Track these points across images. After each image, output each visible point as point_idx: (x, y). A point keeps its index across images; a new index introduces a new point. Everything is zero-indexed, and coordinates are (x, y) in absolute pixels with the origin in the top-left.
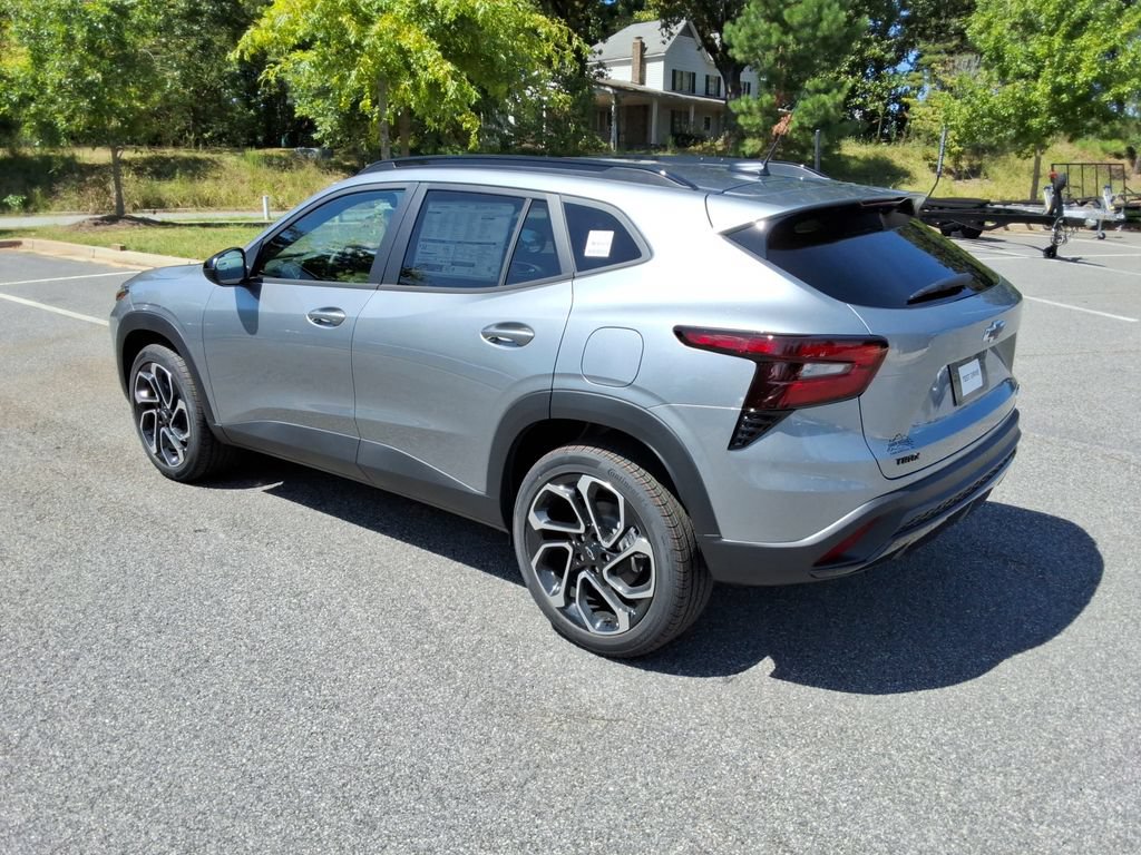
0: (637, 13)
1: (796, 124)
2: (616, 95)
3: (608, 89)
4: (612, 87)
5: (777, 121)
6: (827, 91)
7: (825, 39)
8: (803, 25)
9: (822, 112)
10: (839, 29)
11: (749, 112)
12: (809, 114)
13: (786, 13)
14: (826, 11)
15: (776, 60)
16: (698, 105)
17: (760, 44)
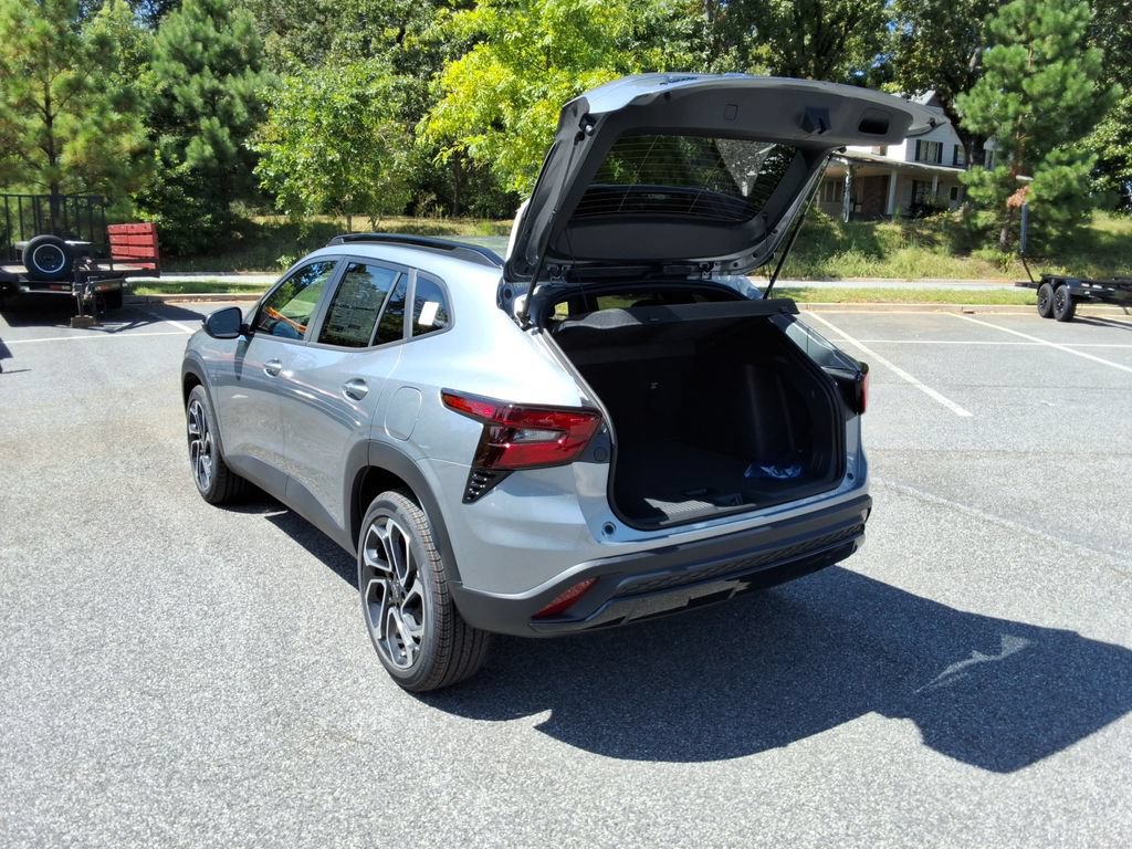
0: (885, 85)
1: (1034, 196)
2: (851, 167)
3: (844, 160)
4: (848, 158)
5: (1012, 192)
6: (1070, 163)
7: (1069, 108)
8: (1044, 95)
9: (1063, 185)
10: (1084, 99)
11: (981, 183)
12: (1049, 186)
13: (1025, 83)
14: (1071, 80)
15: (1014, 130)
16: (942, 175)
17: (996, 114)
